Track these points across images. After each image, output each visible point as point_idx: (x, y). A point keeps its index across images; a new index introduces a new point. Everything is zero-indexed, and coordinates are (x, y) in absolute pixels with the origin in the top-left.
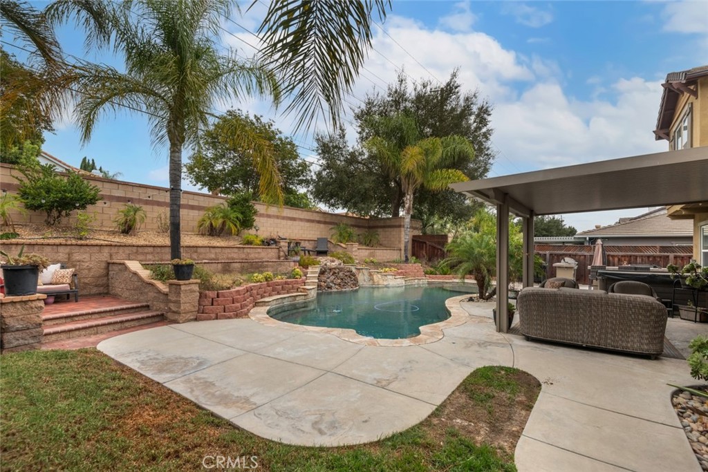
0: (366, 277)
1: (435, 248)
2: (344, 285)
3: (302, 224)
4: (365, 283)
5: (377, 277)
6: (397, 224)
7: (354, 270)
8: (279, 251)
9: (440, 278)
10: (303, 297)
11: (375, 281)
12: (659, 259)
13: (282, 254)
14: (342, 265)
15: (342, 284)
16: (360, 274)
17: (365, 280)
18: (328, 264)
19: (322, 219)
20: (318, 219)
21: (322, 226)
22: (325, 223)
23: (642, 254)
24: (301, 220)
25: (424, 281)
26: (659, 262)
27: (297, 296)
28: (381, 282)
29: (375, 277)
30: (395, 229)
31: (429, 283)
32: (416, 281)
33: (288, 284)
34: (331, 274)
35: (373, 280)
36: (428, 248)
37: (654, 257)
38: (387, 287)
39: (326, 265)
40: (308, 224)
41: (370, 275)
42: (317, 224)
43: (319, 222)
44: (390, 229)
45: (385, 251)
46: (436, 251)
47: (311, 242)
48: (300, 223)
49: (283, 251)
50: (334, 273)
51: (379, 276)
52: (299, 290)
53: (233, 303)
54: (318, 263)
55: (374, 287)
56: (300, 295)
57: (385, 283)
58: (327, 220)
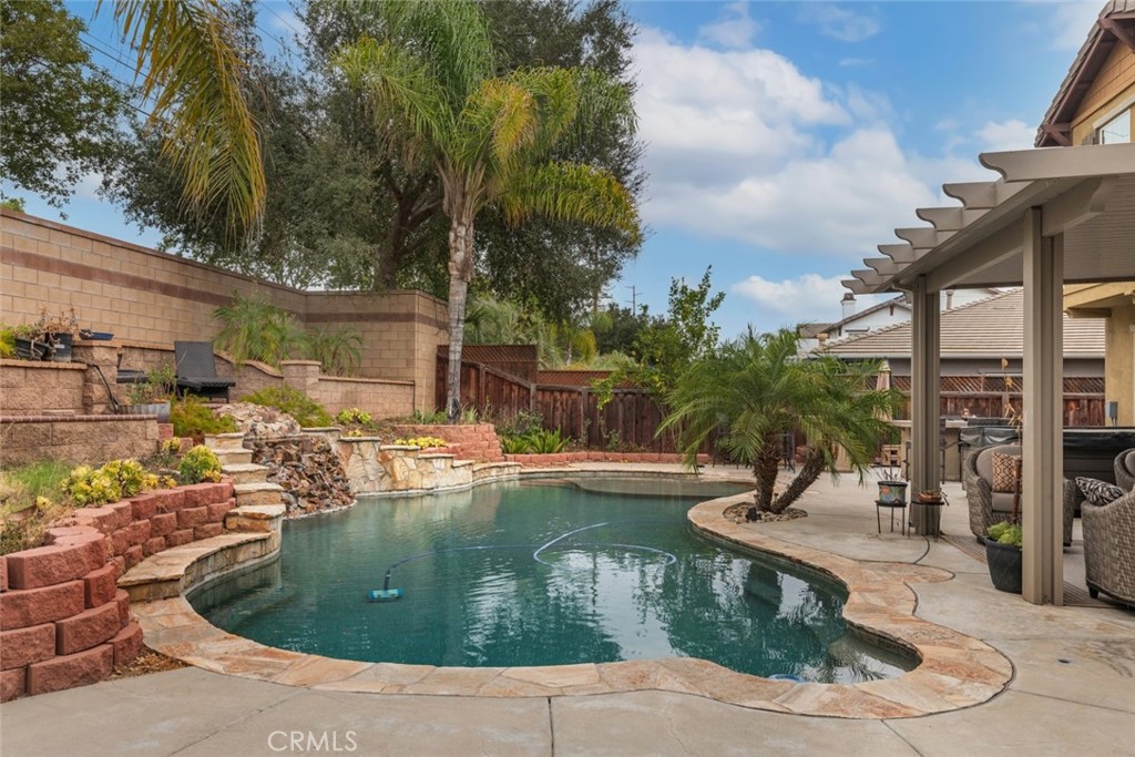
0: (372, 466)
1: (503, 380)
2: (322, 497)
3: (114, 291)
4: (367, 486)
5: (404, 467)
6: (403, 310)
7: (335, 447)
8: (87, 380)
9: (537, 463)
10: (256, 548)
11: (399, 476)
12: (984, 404)
13: (98, 391)
14: (298, 432)
15: (318, 493)
16: (353, 458)
17: (366, 477)
18: (260, 427)
19: (176, 282)
20: (163, 278)
21: (176, 302)
22: (186, 294)
23: (956, 392)
24: (109, 277)
25: (508, 473)
26: (984, 409)
27: (240, 545)
28: (416, 481)
29: (397, 464)
30: (395, 325)
31: (524, 477)
32: (494, 472)
33: (196, 504)
34: (279, 459)
35: (392, 475)
36: (483, 380)
37: (977, 399)
38: (431, 493)
39: (253, 430)
40: (130, 294)
41: (384, 459)
42: (161, 297)
43: (167, 289)
44: (377, 326)
45: (380, 389)
46: (506, 390)
47: (149, 356)
48: (107, 287)
49: (103, 382)
50: (287, 457)
51: (410, 462)
52: (232, 523)
53: (89, 605)
54: (228, 424)
55: (397, 498)
56: (249, 542)
57: (428, 483)
58: (192, 287)
